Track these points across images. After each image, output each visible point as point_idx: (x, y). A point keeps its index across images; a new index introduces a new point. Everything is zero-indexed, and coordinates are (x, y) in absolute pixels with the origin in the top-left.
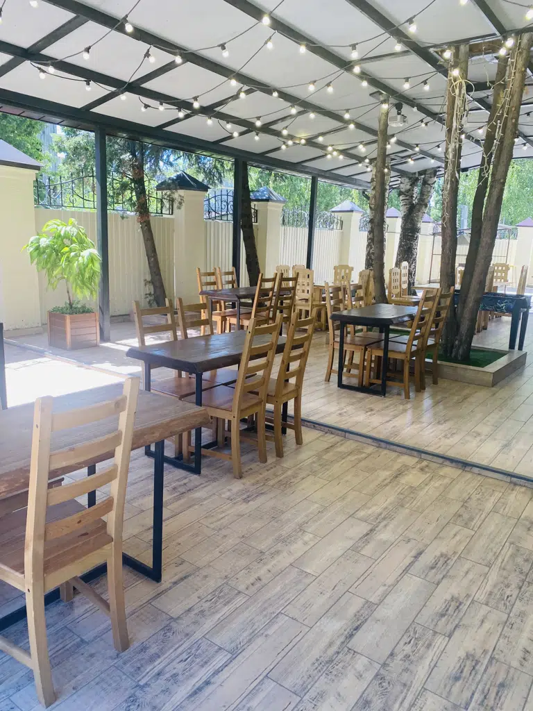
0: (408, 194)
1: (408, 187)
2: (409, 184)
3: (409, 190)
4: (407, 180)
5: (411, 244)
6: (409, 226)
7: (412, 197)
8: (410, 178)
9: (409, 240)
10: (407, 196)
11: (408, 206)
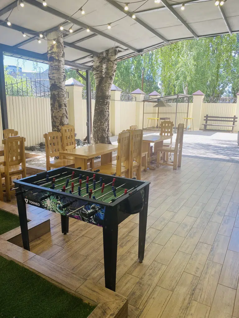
0: (98, 69)
1: (98, 64)
2: (98, 62)
3: (99, 66)
4: (97, 59)
5: (102, 108)
6: (100, 94)
7: (101, 72)
8: (99, 57)
9: (101, 105)
10: (97, 71)
11: (99, 79)
